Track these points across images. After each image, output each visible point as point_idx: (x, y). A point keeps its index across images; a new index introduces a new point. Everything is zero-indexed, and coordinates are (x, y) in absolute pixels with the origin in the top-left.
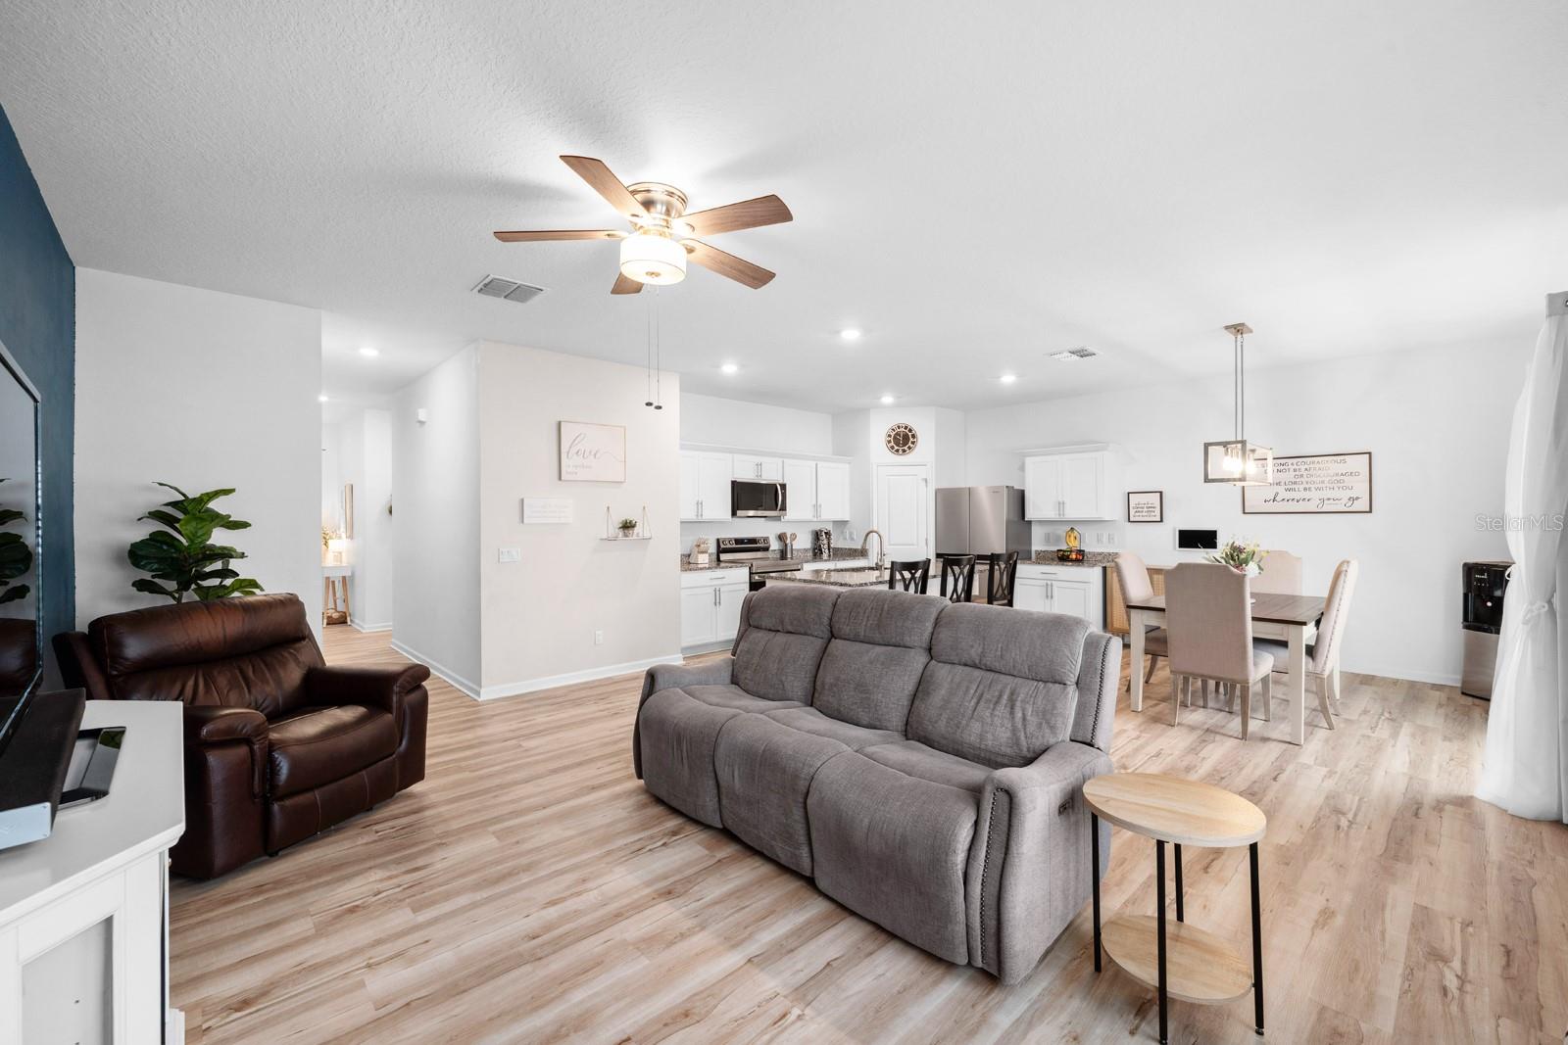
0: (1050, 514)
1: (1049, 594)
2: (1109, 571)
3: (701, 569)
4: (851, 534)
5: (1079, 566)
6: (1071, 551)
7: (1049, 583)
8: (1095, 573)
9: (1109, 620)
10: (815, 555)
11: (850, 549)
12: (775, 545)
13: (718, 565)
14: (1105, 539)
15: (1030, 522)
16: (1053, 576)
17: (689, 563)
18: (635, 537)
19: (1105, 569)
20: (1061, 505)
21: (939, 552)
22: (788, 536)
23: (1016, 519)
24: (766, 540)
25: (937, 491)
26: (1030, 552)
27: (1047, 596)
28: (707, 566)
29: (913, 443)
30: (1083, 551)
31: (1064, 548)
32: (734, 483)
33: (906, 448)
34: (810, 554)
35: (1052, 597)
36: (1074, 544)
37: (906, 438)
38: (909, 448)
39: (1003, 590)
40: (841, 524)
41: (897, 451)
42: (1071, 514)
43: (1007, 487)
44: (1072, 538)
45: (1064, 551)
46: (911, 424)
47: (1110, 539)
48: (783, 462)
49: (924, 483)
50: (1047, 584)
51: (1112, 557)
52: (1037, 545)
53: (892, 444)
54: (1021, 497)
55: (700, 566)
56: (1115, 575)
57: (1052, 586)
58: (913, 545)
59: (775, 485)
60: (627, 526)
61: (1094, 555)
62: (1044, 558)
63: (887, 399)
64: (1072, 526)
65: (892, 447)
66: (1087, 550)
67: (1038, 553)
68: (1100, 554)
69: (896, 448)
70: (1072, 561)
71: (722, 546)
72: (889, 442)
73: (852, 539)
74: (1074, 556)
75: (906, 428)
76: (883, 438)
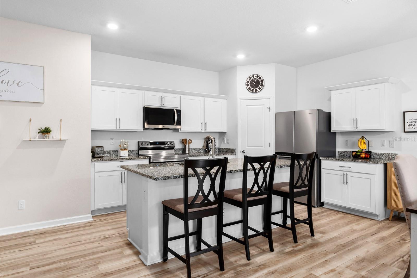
0: (348, 127)
1: (345, 181)
2: (389, 167)
3: (123, 159)
4: (227, 140)
5: (366, 162)
6: (362, 152)
7: (345, 173)
8: (378, 169)
9: (388, 201)
10: (206, 151)
11: (226, 149)
12: (178, 146)
13: (139, 157)
14: (386, 144)
15: (335, 133)
16: (349, 169)
17: (117, 156)
18: (51, 138)
19: (386, 165)
20: (355, 121)
21: (277, 151)
22: (187, 141)
23: (325, 131)
24: (172, 143)
25: (277, 114)
26: (335, 152)
27: (344, 182)
28: (127, 157)
29: (262, 85)
30: (371, 152)
31: (357, 150)
32: (144, 108)
33: (257, 89)
34: (203, 151)
35: (347, 183)
36: (364, 147)
37: (258, 82)
38: (259, 89)
39: (303, 181)
40: (222, 134)
41: (252, 90)
42: (361, 127)
43: (318, 110)
44: (363, 143)
45: (357, 152)
46: (261, 74)
47: (391, 144)
48: (181, 96)
49: (269, 109)
50: (344, 174)
51: (393, 157)
52: (340, 147)
53: (249, 86)
54: (328, 116)
55: (121, 158)
56: (393, 169)
57: (347, 175)
58: (262, 147)
59: (173, 110)
60: (46, 131)
61: (378, 154)
62: (344, 156)
63: (241, 57)
64: (363, 134)
65: (249, 89)
66: (373, 151)
67: (340, 153)
68: (383, 154)
69: (252, 89)
70: (362, 158)
71: (141, 146)
72: (248, 85)
73: (228, 143)
74: (363, 155)
75: (258, 77)
76: (244, 84)
